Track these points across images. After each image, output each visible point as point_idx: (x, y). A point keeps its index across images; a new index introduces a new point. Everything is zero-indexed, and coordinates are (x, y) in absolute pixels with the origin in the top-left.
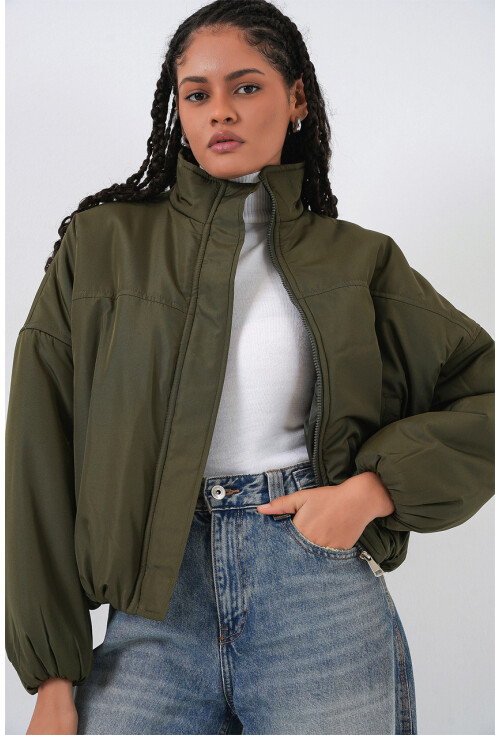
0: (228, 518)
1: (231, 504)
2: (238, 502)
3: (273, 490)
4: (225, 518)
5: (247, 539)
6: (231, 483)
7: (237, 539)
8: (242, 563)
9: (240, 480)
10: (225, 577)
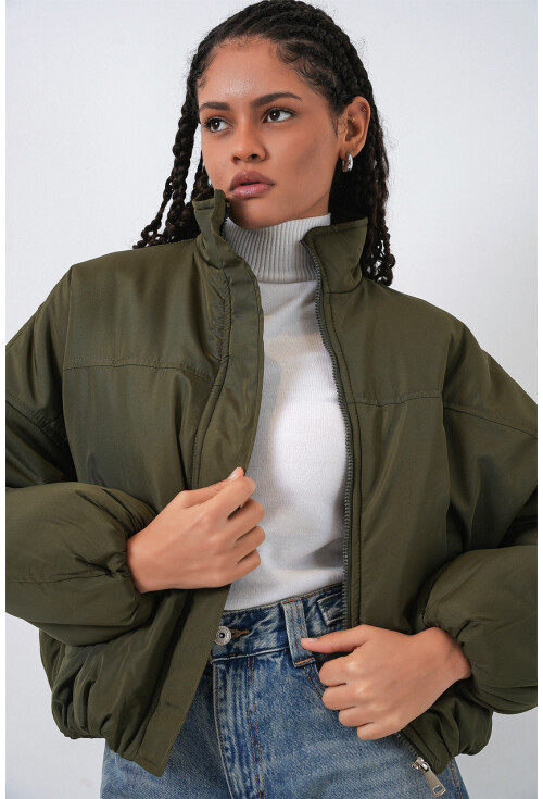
0: (236, 669)
1: (238, 651)
2: (247, 648)
3: (293, 627)
4: (231, 670)
5: (259, 696)
6: (237, 621)
7: (247, 696)
8: (253, 729)
9: (248, 617)
10: (232, 748)
